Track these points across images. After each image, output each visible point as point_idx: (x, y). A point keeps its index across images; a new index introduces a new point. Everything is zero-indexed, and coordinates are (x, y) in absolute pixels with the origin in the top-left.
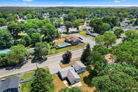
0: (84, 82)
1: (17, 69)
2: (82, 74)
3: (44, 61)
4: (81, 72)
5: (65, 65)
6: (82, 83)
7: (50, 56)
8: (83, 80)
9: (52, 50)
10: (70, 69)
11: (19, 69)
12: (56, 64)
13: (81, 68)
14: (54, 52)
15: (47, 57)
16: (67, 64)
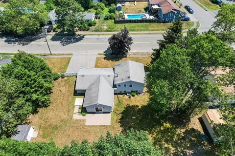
0: (120, 117)
1: (22, 45)
2: (130, 98)
3: (74, 42)
4: (130, 91)
5: (107, 62)
6: (112, 119)
7: (91, 35)
8: (122, 113)
9: (106, 21)
10: (104, 76)
11: (24, 45)
12: (92, 54)
13: (128, 80)
14: (105, 28)
15: (87, 35)
16: (112, 61)
